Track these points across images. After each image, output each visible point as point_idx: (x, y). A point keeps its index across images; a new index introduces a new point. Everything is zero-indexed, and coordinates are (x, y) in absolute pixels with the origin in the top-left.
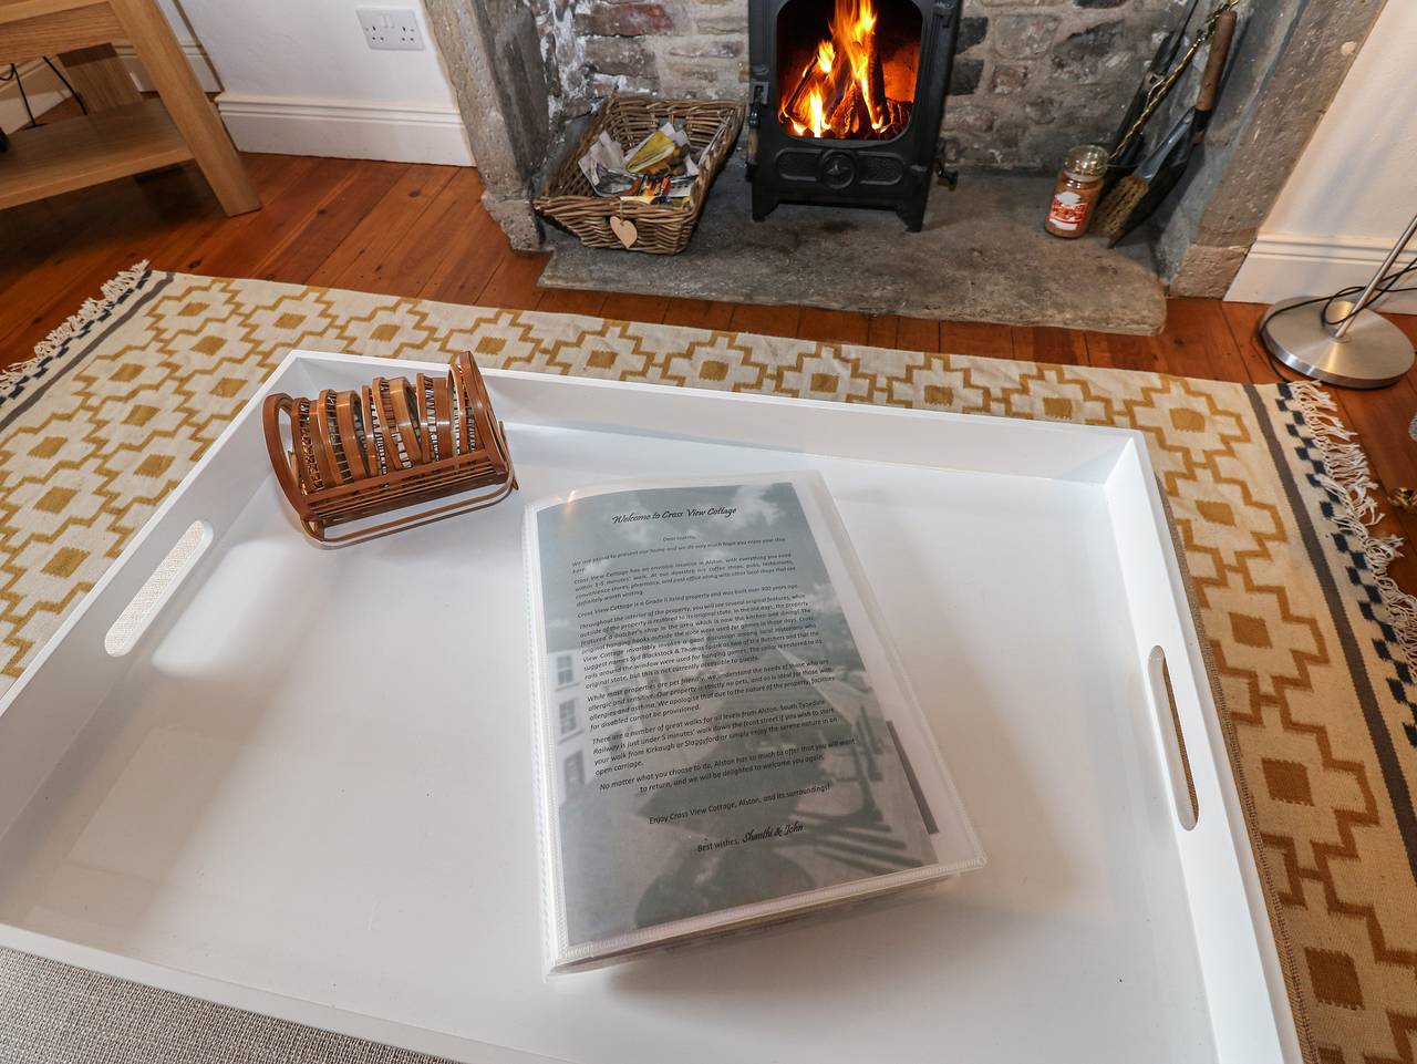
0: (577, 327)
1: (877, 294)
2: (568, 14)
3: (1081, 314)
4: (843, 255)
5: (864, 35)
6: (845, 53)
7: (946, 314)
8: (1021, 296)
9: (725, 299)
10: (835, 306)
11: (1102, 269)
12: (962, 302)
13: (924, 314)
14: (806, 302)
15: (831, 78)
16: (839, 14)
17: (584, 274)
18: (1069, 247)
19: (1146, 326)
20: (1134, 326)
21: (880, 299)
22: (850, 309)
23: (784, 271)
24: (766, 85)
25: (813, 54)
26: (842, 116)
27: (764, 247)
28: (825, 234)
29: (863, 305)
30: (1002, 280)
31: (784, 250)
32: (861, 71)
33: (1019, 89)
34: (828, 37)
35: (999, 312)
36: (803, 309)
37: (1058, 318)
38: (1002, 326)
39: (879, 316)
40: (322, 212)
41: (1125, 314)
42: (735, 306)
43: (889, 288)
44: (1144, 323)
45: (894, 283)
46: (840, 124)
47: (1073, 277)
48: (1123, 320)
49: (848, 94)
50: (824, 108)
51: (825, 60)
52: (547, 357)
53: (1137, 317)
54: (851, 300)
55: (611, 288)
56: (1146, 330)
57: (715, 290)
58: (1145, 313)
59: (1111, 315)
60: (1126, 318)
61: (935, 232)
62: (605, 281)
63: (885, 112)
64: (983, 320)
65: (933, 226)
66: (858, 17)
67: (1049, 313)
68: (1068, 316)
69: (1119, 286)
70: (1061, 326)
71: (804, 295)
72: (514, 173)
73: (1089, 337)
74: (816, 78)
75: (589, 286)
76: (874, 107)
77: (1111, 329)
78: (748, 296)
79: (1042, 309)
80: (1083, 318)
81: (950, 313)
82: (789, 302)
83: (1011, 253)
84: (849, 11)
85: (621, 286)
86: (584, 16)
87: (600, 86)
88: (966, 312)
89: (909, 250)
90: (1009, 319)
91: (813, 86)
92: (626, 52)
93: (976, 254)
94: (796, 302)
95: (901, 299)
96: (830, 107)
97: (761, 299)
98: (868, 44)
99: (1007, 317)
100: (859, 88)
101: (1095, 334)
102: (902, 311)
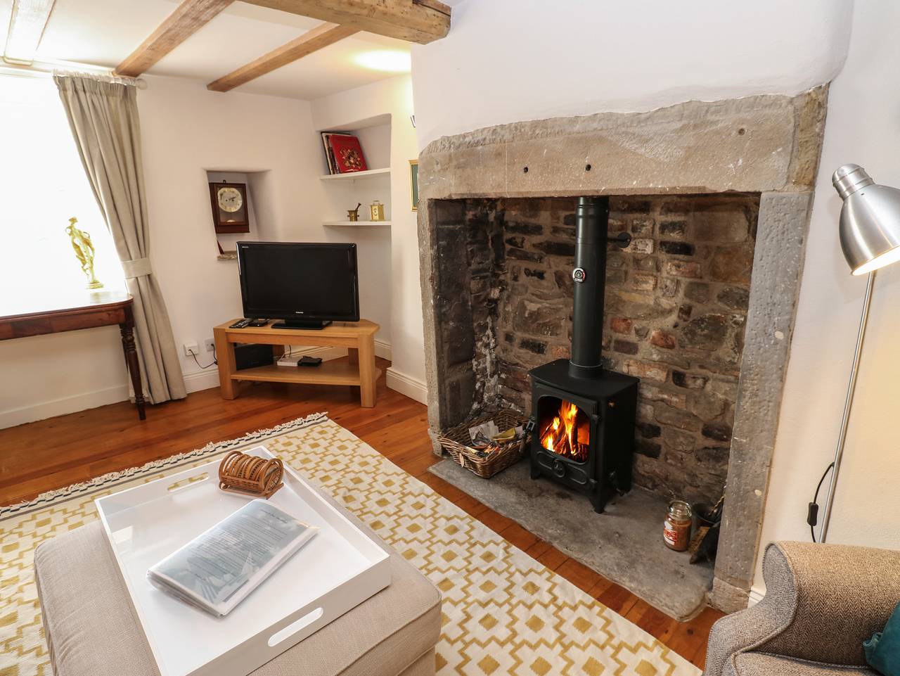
0: (423, 490)
1: (550, 531)
2: (496, 376)
3: (640, 587)
4: (553, 508)
5: (572, 417)
6: (564, 422)
7: (574, 555)
8: (618, 565)
9: (487, 505)
10: (528, 528)
11: (677, 572)
12: (586, 553)
13: (564, 550)
14: (517, 520)
15: (557, 432)
16: (563, 407)
17: (445, 472)
18: (670, 553)
19: (673, 612)
20: (667, 609)
21: (549, 534)
22: (534, 533)
23: (521, 503)
24: (534, 424)
25: (551, 421)
26: (559, 447)
27: (522, 490)
28: (555, 496)
29: (539, 533)
30: (616, 553)
31: (530, 496)
32: (569, 430)
33: (680, 465)
34: (558, 416)
35: (598, 566)
36: (514, 523)
37: (627, 584)
38: (599, 575)
39: (544, 542)
40: (389, 416)
41: (665, 599)
42: (488, 509)
43: (558, 531)
44: (673, 610)
45: (564, 530)
46: (559, 450)
47: (656, 568)
48: (661, 602)
49: (563, 438)
50: (553, 443)
51: (556, 425)
52: (401, 496)
53: (670, 604)
54: (536, 529)
55: (451, 481)
56: (673, 614)
57: (486, 499)
58: (677, 604)
59: (657, 596)
60: (664, 602)
61: (607, 516)
62: (450, 477)
63: (577, 448)
64: (590, 567)
65: (610, 514)
66: (570, 409)
67: (624, 579)
68: (632, 585)
69: (677, 585)
70: (628, 589)
71: (519, 517)
72: (438, 425)
73: (639, 603)
74: (551, 431)
75: (443, 477)
76: (573, 445)
77: (653, 604)
78: (496, 507)
79: (622, 575)
80: (639, 590)
81: (576, 556)
82: (511, 517)
83: (635, 542)
84: (567, 407)
85: (454, 482)
86: (502, 378)
87: (504, 404)
88: (585, 559)
89: (586, 519)
90: (602, 572)
91: (550, 434)
92: (514, 394)
93: (617, 535)
94: (513, 519)
95: (559, 538)
96: (556, 443)
97: (500, 511)
98: (573, 420)
99: (602, 571)
100: (568, 437)
101: (644, 603)
102: (555, 544)
